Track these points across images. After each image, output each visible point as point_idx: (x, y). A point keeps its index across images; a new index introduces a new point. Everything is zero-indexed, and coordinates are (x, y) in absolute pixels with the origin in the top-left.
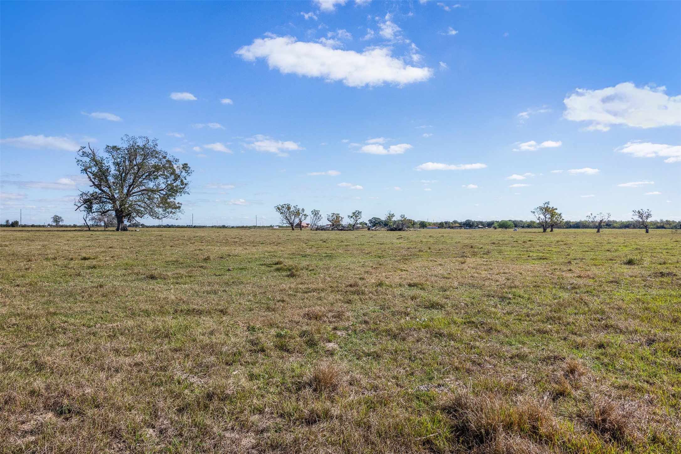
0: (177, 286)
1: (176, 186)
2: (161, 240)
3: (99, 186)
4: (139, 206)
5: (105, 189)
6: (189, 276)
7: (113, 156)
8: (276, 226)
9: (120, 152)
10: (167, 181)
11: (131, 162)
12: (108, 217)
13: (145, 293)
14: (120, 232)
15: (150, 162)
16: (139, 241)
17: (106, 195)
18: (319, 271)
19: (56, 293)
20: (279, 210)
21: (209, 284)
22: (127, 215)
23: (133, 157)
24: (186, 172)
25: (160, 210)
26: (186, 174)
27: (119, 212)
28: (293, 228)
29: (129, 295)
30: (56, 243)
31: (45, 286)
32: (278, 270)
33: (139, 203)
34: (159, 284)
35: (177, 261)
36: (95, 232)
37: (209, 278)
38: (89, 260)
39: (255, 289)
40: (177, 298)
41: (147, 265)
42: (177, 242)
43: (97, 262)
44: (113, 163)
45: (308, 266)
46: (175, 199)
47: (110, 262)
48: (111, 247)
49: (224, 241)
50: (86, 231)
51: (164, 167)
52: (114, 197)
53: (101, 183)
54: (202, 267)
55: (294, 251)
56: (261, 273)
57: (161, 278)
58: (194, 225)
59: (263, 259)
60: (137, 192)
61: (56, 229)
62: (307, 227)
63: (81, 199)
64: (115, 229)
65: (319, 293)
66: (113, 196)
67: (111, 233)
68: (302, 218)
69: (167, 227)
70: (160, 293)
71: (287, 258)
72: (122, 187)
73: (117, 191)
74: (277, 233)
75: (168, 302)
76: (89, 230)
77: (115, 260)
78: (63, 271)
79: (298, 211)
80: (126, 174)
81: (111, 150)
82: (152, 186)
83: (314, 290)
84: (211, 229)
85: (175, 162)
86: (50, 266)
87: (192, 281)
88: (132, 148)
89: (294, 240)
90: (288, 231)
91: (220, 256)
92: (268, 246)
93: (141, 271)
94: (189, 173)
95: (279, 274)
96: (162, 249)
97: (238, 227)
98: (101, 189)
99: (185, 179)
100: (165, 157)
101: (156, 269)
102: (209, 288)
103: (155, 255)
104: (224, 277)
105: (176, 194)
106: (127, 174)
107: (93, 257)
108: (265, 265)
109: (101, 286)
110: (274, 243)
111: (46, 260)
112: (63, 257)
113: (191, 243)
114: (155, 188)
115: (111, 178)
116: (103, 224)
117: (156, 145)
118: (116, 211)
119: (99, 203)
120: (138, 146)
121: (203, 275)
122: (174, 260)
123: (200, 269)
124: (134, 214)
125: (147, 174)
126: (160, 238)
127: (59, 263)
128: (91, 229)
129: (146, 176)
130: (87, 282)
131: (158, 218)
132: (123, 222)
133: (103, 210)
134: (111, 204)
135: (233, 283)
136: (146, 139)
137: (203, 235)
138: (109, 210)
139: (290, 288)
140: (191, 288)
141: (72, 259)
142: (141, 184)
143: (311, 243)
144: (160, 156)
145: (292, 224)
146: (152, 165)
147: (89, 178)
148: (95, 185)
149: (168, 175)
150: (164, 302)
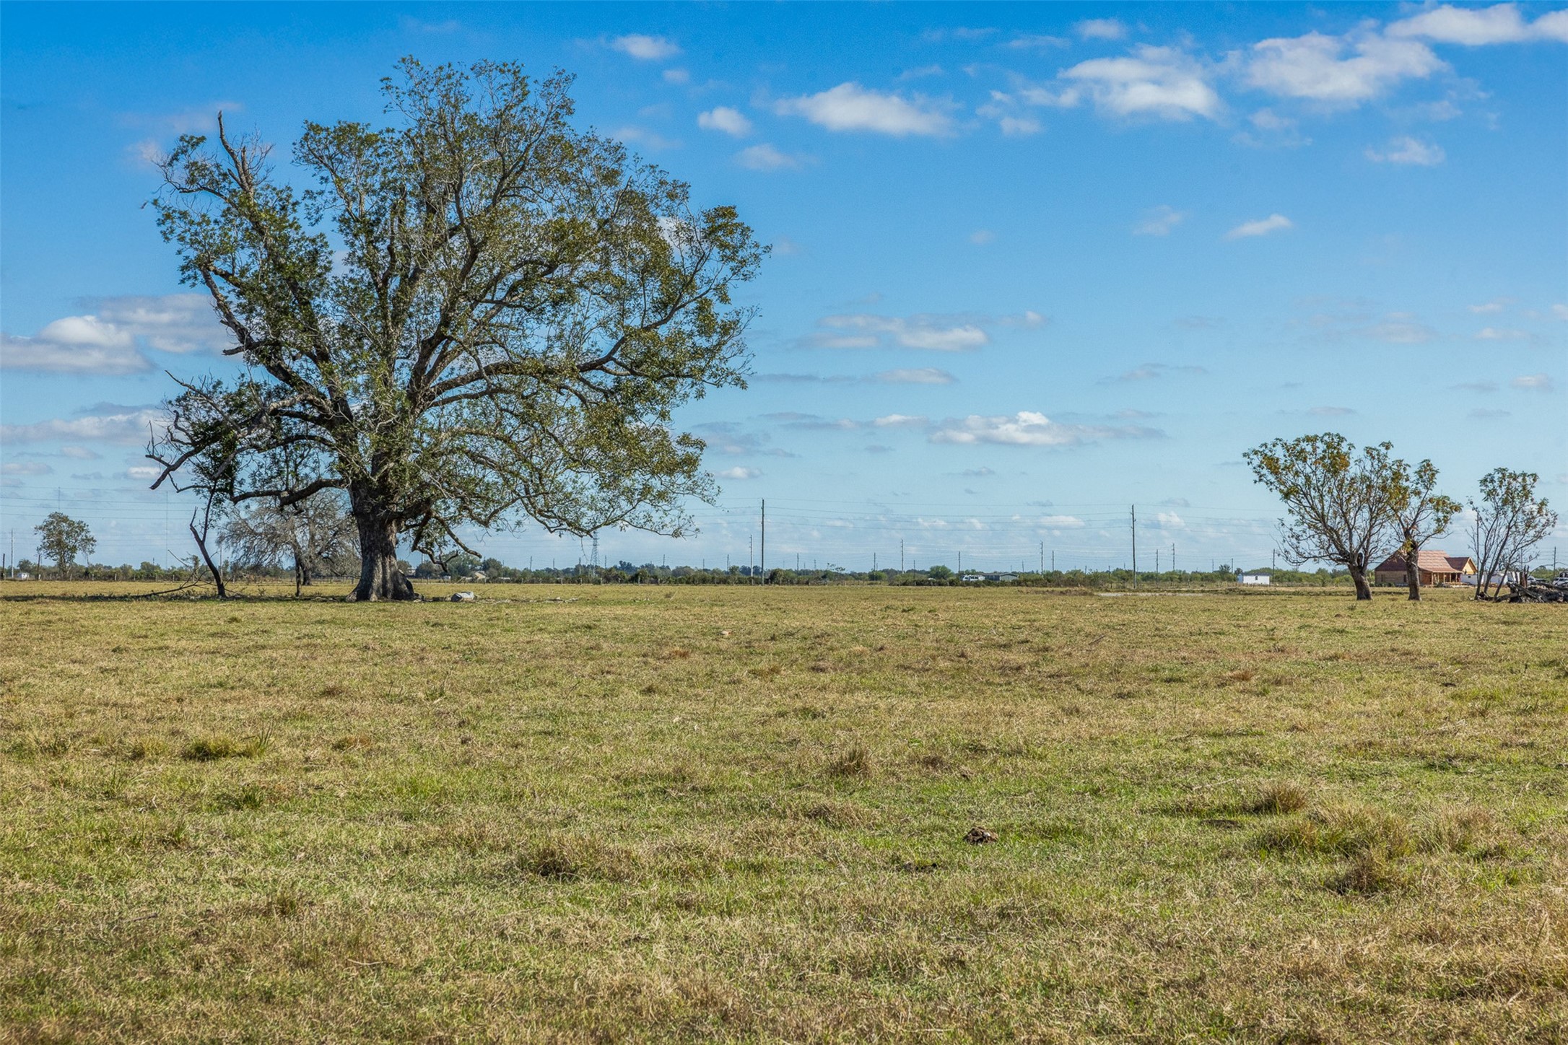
0: (686, 922)
1: (672, 342)
2: (590, 652)
3: (267, 352)
4: (476, 458)
5: (301, 366)
6: (752, 867)
7: (339, 181)
8: (1256, 573)
9: (375, 160)
10: (623, 314)
11: (431, 210)
12: (312, 521)
13: (515, 953)
14: (373, 608)
15: (530, 206)
16: (472, 655)
17: (303, 403)
18: (1538, 861)
19: (69, 936)
20: (1275, 471)
21: (867, 917)
22: (413, 511)
23: (439, 186)
24: (725, 259)
25: (588, 479)
26: (726, 271)
27: (373, 493)
28: (1360, 584)
29: (429, 962)
30: (58, 667)
31: (16, 899)
32: (1275, 845)
33: (473, 443)
34: (586, 905)
35: (680, 777)
36: (249, 609)
37: (864, 879)
38: (224, 762)
39: (1142, 960)
40: (687, 995)
41: (521, 796)
42: (677, 668)
43: (265, 769)
44: (343, 221)
45: (1465, 824)
46: (663, 415)
47: (331, 775)
48: (329, 693)
49: (942, 664)
50: (204, 598)
51: (607, 235)
52: (347, 412)
53: (278, 334)
54: (818, 814)
55: (1368, 729)
56: (1172, 860)
57: (596, 875)
58: (769, 567)
59: (1180, 777)
60: (464, 381)
61: (58, 588)
62: (1454, 577)
63: (183, 423)
64: (346, 587)
65: (1541, 1002)
66: (340, 403)
67: (328, 611)
68: (1422, 526)
69: (621, 580)
70: (594, 960)
71: (1329, 775)
72: (385, 354)
73: (361, 378)
74: (1263, 615)
75: (638, 1011)
76: (221, 595)
77: (355, 766)
78: (99, 817)
79: (1397, 476)
80: (410, 280)
81: (332, 149)
82: (540, 347)
83: (1511, 983)
84: (867, 589)
85: (665, 202)
86: (35, 788)
87: (765, 898)
88: (439, 132)
89: (1371, 659)
90: (1330, 602)
91: (925, 753)
92: (1208, 696)
93: (491, 828)
94: (743, 262)
95: (1282, 869)
96: (598, 703)
97: (1023, 581)
98: (278, 370)
99: (724, 299)
100: (610, 177)
101: (568, 821)
102: (863, 944)
103: (561, 736)
104: (949, 881)
105: (671, 386)
106: (414, 278)
107: (241, 747)
108: (1191, 810)
109: (287, 908)
110: (1244, 678)
111: (14, 758)
112: (96, 741)
113: (755, 673)
114: (559, 354)
115: (328, 304)
116: (286, 561)
117: (567, 107)
118: (354, 490)
119: (269, 447)
120: (470, 119)
121: (827, 860)
122: (667, 768)
123: (808, 825)
124: (446, 508)
125: (518, 275)
126: (585, 640)
127: (80, 776)
128: (232, 588)
129: (513, 290)
130: (214, 884)
131: (575, 527)
132: (388, 551)
133: (292, 482)
134: (332, 449)
135: (1003, 914)
136: (510, 79)
137: (822, 625)
138: (320, 484)
139: (1353, 961)
140: (765, 939)
141: (138, 754)
142: (487, 334)
143: (1480, 682)
144: (587, 173)
145: (1355, 562)
146: (542, 222)
147: (222, 306)
148: (250, 345)
149: (630, 277)
150: (614, 1016)
